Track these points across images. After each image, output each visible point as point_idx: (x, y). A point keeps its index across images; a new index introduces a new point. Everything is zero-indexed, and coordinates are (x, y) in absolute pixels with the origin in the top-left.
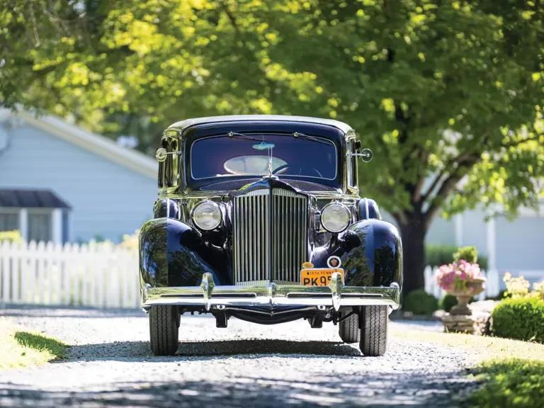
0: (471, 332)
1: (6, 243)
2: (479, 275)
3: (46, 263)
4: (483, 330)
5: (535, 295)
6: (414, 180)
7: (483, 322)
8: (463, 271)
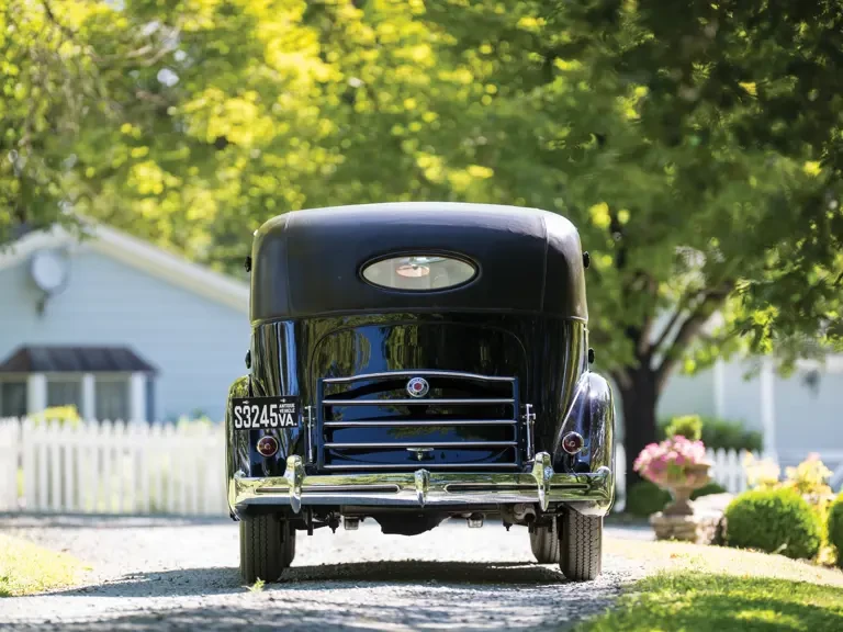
0: (693, 540)
1: (55, 426)
2: (702, 457)
3: (113, 454)
4: (713, 537)
5: (788, 484)
6: (638, 322)
7: (712, 525)
8: (679, 453)
